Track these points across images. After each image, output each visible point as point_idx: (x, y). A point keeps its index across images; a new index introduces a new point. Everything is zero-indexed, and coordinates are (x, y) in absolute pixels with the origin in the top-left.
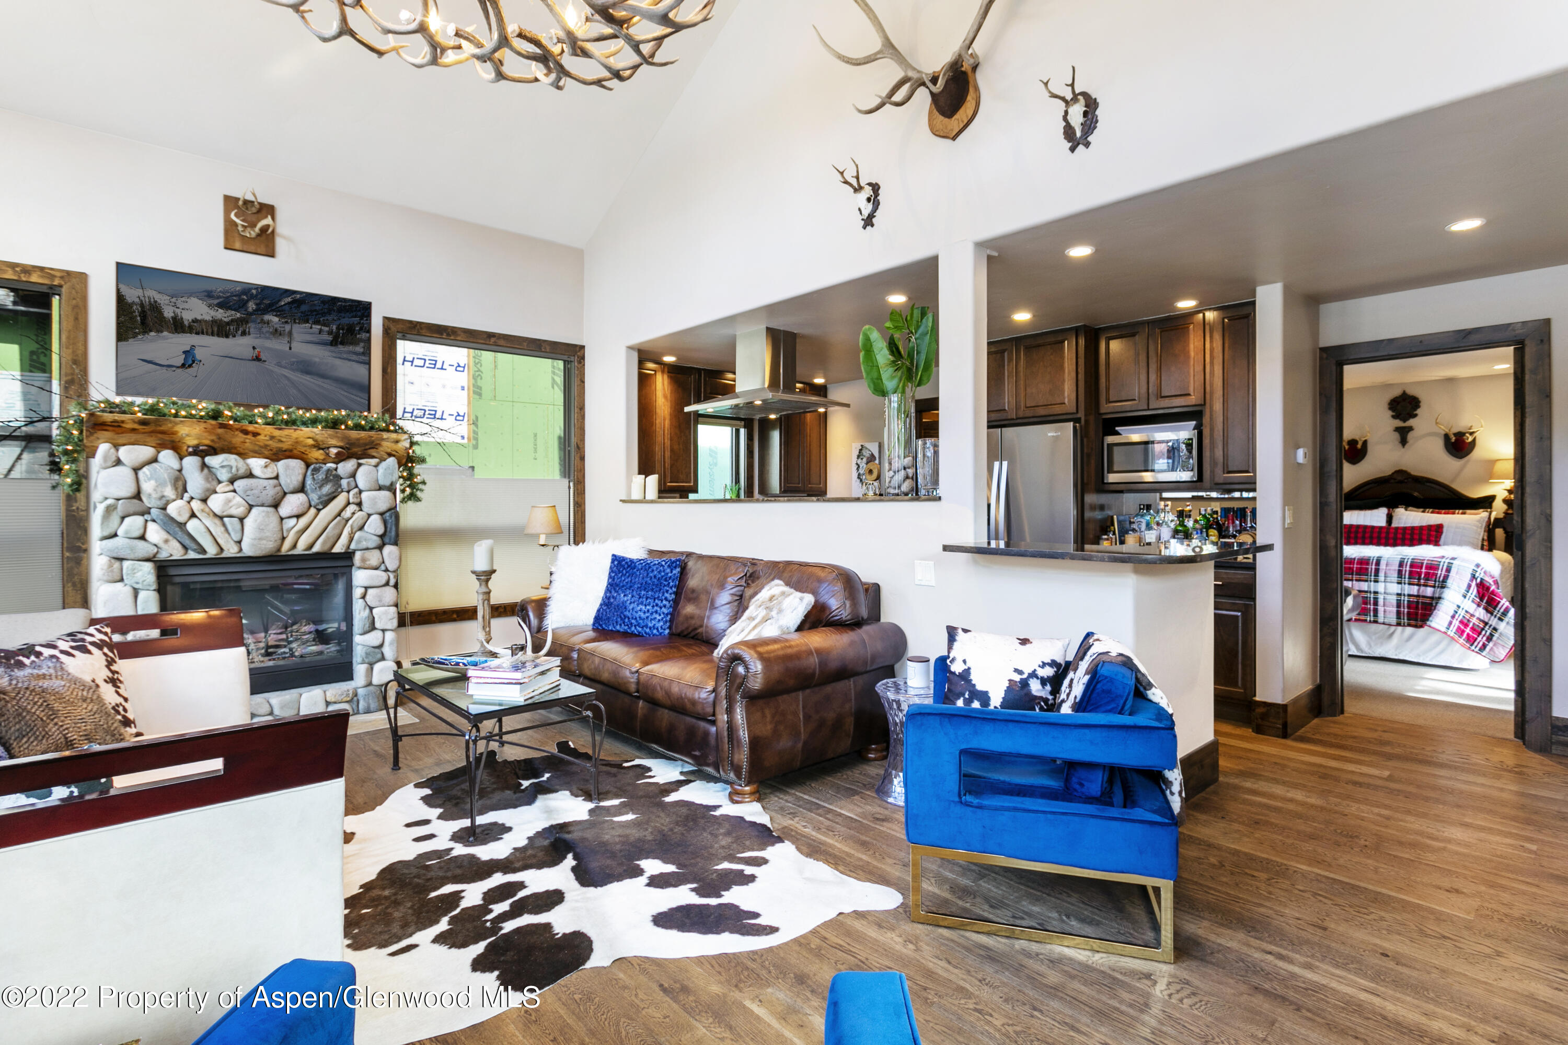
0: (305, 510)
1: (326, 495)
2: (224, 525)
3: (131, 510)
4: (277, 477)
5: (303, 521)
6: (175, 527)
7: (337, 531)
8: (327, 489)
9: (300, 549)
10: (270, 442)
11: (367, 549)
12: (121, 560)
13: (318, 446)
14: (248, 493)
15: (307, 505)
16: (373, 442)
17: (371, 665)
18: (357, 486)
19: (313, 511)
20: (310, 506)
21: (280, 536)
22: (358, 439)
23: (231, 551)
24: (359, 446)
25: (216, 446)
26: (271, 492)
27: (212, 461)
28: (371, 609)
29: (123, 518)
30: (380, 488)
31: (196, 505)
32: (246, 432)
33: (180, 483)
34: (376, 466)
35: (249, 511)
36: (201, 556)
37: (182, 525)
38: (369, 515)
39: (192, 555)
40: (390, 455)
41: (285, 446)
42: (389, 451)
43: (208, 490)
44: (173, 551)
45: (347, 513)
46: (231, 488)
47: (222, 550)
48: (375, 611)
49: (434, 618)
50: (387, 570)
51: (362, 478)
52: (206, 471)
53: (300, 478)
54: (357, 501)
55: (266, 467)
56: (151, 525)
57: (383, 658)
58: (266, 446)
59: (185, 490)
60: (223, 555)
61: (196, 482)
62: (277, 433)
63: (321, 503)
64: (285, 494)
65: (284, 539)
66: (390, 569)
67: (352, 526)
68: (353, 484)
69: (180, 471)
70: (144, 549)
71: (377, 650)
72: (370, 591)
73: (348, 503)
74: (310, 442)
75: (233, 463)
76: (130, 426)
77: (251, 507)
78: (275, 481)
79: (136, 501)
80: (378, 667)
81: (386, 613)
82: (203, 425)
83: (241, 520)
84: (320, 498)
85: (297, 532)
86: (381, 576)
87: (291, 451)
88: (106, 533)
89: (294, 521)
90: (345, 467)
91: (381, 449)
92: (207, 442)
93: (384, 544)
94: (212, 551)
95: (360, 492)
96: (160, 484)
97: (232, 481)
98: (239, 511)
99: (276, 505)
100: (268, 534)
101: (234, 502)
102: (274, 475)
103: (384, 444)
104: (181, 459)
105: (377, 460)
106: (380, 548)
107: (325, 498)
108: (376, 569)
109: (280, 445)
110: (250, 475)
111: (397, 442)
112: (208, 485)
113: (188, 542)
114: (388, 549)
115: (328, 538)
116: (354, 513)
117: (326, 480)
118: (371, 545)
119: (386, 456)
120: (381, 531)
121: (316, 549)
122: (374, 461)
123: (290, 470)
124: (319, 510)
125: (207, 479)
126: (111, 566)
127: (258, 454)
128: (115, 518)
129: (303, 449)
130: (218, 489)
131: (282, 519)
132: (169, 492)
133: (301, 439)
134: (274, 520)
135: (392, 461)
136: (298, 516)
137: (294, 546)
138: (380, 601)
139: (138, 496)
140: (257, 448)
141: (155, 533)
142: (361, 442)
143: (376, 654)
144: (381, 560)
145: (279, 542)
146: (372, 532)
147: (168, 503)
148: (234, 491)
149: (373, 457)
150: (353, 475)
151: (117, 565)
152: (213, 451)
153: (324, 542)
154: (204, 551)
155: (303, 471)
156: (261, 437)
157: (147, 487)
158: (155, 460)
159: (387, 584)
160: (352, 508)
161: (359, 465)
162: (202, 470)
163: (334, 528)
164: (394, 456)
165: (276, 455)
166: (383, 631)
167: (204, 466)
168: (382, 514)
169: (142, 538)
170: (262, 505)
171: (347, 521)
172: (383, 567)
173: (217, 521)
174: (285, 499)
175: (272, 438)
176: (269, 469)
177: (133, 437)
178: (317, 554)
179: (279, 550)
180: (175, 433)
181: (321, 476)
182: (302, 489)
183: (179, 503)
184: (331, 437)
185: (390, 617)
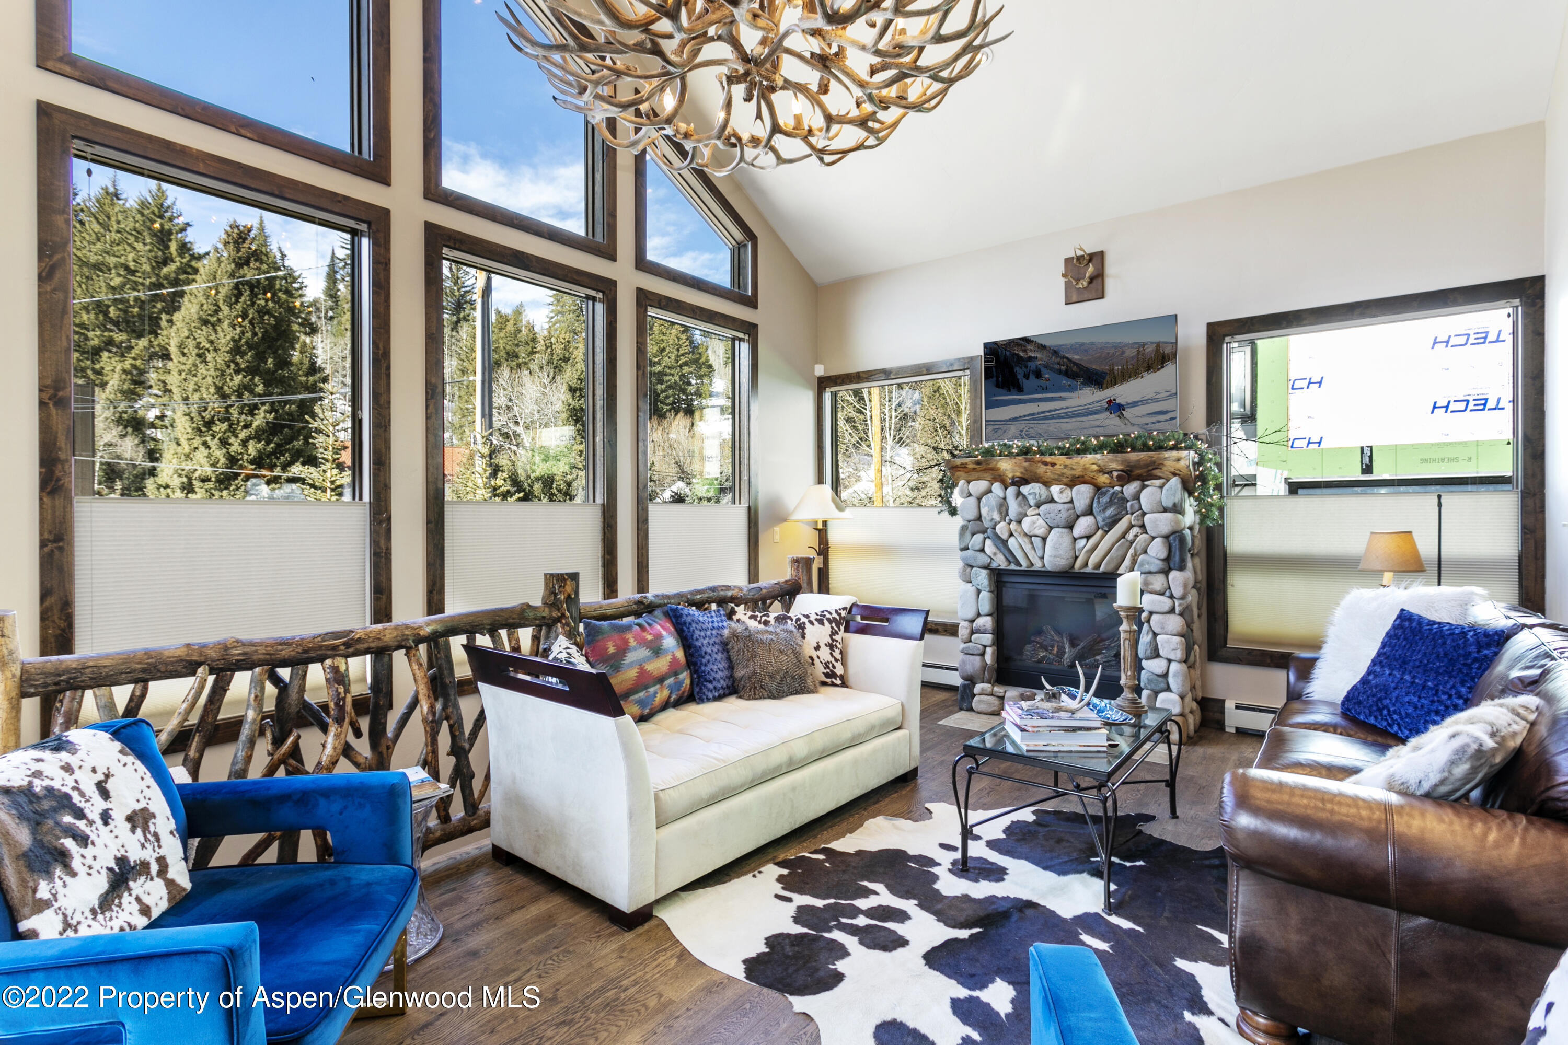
0: (1093, 532)
1: (1110, 517)
2: (1032, 543)
3: (976, 529)
4: (1071, 502)
5: (1092, 541)
6: (1002, 544)
7: (1120, 553)
8: (1110, 512)
9: (1090, 569)
10: (1065, 471)
11: (1150, 573)
12: (972, 567)
13: (1102, 471)
14: (1048, 516)
15: (1094, 527)
16: (1154, 462)
17: (1156, 693)
18: (1141, 509)
19: (1100, 532)
20: (1099, 528)
21: (1071, 554)
22: (1139, 461)
23: (1038, 565)
24: (1140, 467)
25: (1026, 477)
26: (1064, 516)
27: (1025, 490)
28: (1155, 635)
29: (973, 535)
30: (1165, 510)
31: (1013, 526)
32: (1046, 464)
33: (1004, 509)
34: (1161, 487)
35: (1050, 532)
36: (1018, 568)
37: (1005, 543)
38: (1153, 538)
39: (1013, 567)
40: (1175, 474)
41: (1077, 473)
42: (1173, 470)
43: (1020, 514)
44: (1000, 562)
45: (1130, 536)
46: (1037, 512)
47: (1032, 565)
48: (1159, 638)
49: (1268, 661)
50: (1171, 597)
51: (1147, 498)
52: (1020, 498)
53: (1087, 501)
54: (1140, 523)
55: (1061, 492)
56: (988, 542)
57: (1168, 689)
58: (1063, 474)
59: (1007, 514)
60: (1033, 569)
61: (1014, 508)
62: (1068, 462)
63: (1106, 525)
64: (1078, 517)
65: (1076, 557)
66: (1175, 595)
67: (1135, 548)
68: (1137, 506)
69: (1005, 499)
70: (982, 559)
71: (1161, 679)
72: (1154, 617)
73: (1131, 526)
74: (1095, 467)
75: (1037, 491)
76: (971, 466)
77: (1051, 528)
78: (1070, 505)
79: (979, 522)
80: (1162, 696)
81: (1168, 641)
82: (1014, 461)
83: (1044, 539)
84: (1104, 520)
85: (1087, 552)
86: (1165, 603)
87: (1083, 477)
88: (962, 546)
89: (1084, 541)
90: (1130, 489)
91: (1165, 469)
92: (1018, 474)
93: (1170, 569)
94: (1024, 564)
95: (1144, 514)
96: (991, 510)
97: (1038, 506)
98: (1041, 531)
99: (1071, 527)
100: (1061, 552)
101: (1037, 524)
102: (1068, 499)
103: (1167, 463)
104: (1006, 489)
105: (1162, 481)
106: (1166, 572)
107: (1110, 520)
108: (1162, 594)
109: (1073, 472)
110: (1052, 501)
111: (1179, 460)
112: (1021, 510)
113: (1010, 558)
114: (1173, 574)
115: (1111, 559)
116: (1136, 536)
117: (1111, 503)
118: (1153, 569)
119: (1171, 476)
120: (1163, 555)
121: (1102, 569)
122: (1158, 482)
123: (1083, 494)
124: (1107, 532)
125: (1020, 505)
126: (964, 570)
127: (1058, 481)
128: (968, 534)
129: (1092, 475)
130: (1028, 513)
131: (1075, 539)
132: (996, 517)
133: (1088, 466)
134: (1067, 540)
135: (1175, 482)
136: (1088, 537)
137: (1086, 565)
138: (1163, 628)
139: (979, 518)
140: (1056, 477)
141: (989, 547)
142: (1142, 463)
143: (1162, 683)
144: (1166, 585)
145: (1072, 561)
146: (1154, 555)
147: (996, 525)
148: (1039, 514)
149: (1160, 478)
150: (1137, 497)
151: (968, 570)
152: (1024, 481)
153: (1108, 563)
154: (1021, 566)
155: (1092, 495)
156: (1057, 467)
157: (984, 511)
158: (989, 491)
159: (1172, 611)
160: (1135, 530)
161: (1144, 487)
162: (1017, 497)
163: (1118, 550)
164: (1179, 475)
165: (1072, 482)
166: (1170, 661)
167: (1019, 494)
168: (1166, 537)
169: (982, 550)
170: (1058, 527)
171: (1132, 543)
172: (1167, 593)
173: (1026, 540)
174: (1078, 522)
175: (1066, 466)
176: (1064, 495)
177: (976, 475)
178: (1104, 573)
179: (1073, 567)
180: (998, 469)
181: (1105, 499)
182: (1089, 512)
183: (1003, 524)
184: (1112, 461)
185: (1172, 647)
